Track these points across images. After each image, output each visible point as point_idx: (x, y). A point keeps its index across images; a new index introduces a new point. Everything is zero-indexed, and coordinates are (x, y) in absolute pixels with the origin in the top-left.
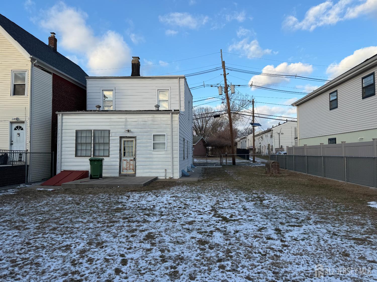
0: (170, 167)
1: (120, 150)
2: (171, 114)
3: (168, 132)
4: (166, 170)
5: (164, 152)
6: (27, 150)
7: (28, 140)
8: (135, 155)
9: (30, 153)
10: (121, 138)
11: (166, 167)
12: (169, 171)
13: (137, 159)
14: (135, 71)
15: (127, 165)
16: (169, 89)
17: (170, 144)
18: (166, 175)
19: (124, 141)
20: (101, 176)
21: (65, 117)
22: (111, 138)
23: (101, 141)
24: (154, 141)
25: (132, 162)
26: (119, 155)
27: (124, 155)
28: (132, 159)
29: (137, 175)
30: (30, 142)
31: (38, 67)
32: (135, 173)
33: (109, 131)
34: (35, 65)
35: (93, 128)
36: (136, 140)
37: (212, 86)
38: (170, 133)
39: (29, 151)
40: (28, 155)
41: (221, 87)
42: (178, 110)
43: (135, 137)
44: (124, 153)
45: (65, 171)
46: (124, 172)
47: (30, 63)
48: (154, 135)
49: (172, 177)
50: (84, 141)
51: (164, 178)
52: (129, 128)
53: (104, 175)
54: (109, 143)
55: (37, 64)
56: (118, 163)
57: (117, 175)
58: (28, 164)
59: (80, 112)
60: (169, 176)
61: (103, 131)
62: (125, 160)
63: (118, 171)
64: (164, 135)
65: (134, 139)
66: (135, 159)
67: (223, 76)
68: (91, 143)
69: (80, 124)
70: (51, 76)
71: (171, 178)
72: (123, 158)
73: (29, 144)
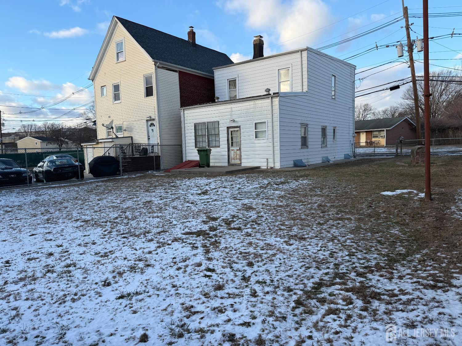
0: (271, 156)
1: (228, 140)
2: (270, 98)
3: (268, 119)
4: (267, 159)
5: (265, 141)
6: (158, 143)
7: (158, 135)
8: (240, 145)
9: (161, 145)
10: (228, 128)
11: (268, 157)
12: (271, 160)
13: (242, 149)
14: (256, 53)
15: (234, 155)
16: (291, 66)
17: (270, 132)
18: (267, 164)
19: (231, 131)
20: (208, 165)
21: (186, 112)
22: (220, 129)
23: (213, 132)
24: (256, 129)
25: (238, 152)
26: (227, 146)
27: (232, 145)
28: (238, 148)
29: (243, 165)
30: (160, 136)
31: (163, 68)
32: (241, 163)
33: (219, 122)
34: (158, 67)
35: (206, 120)
36: (240, 130)
37: (388, 46)
38: (270, 120)
39: (159, 144)
40: (159, 147)
41: (402, 46)
42: (278, 93)
43: (239, 127)
44: (232, 143)
45: (189, 161)
46: (233, 162)
47: (154, 66)
48: (256, 124)
49: (273, 166)
50: (200, 133)
51: (266, 168)
52: (234, 117)
53: (211, 164)
54: (219, 134)
55: (161, 66)
56: (227, 154)
57: (226, 164)
58: (160, 155)
59: (196, 106)
60: (271, 165)
61: (214, 123)
62: (232, 150)
63: (227, 161)
64: (265, 122)
65: (238, 129)
66: (240, 149)
67: (405, 29)
68: (206, 135)
69: (197, 117)
70: (176, 75)
71: (272, 168)
72: (231, 148)
73: (159, 138)
